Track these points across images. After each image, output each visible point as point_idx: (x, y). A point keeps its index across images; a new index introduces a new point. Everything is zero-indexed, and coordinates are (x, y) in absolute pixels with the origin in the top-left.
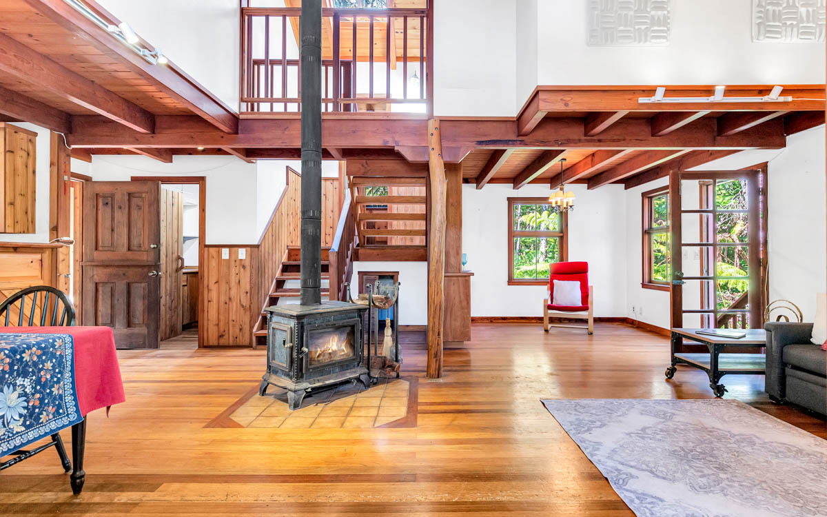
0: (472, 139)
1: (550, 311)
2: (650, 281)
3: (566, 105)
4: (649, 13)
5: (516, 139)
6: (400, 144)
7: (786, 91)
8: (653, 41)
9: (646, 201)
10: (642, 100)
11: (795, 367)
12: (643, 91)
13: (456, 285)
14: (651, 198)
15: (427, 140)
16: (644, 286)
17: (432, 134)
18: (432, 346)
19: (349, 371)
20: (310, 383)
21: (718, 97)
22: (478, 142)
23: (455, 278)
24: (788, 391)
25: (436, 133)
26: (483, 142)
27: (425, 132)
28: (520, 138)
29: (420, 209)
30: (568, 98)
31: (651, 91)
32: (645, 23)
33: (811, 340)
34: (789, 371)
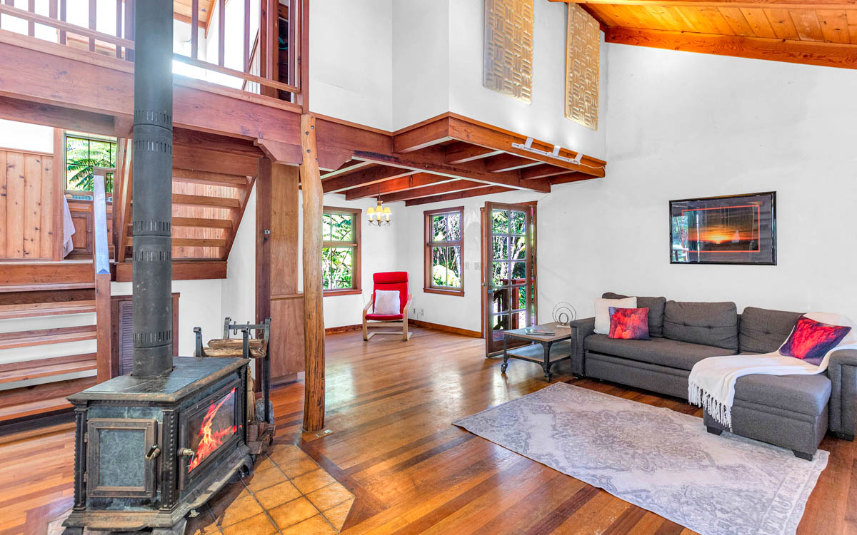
0: (349, 147)
1: (368, 321)
2: (431, 287)
3: (468, 136)
4: (521, 73)
5: (390, 155)
6: (265, 137)
7: (584, 159)
8: (523, 97)
9: (428, 218)
10: (514, 145)
11: (591, 352)
12: (515, 137)
13: (291, 309)
14: (432, 216)
15: (300, 138)
16: (425, 290)
17: (307, 133)
18: (314, 392)
19: (228, 459)
20: (190, 501)
21: (554, 154)
22: (356, 151)
23: (290, 301)
24: (587, 368)
25: (312, 131)
26: (361, 152)
27: (298, 128)
28: (396, 155)
29: (225, 214)
30: (471, 129)
31: (522, 140)
32: (518, 81)
33: (594, 330)
34: (587, 354)
